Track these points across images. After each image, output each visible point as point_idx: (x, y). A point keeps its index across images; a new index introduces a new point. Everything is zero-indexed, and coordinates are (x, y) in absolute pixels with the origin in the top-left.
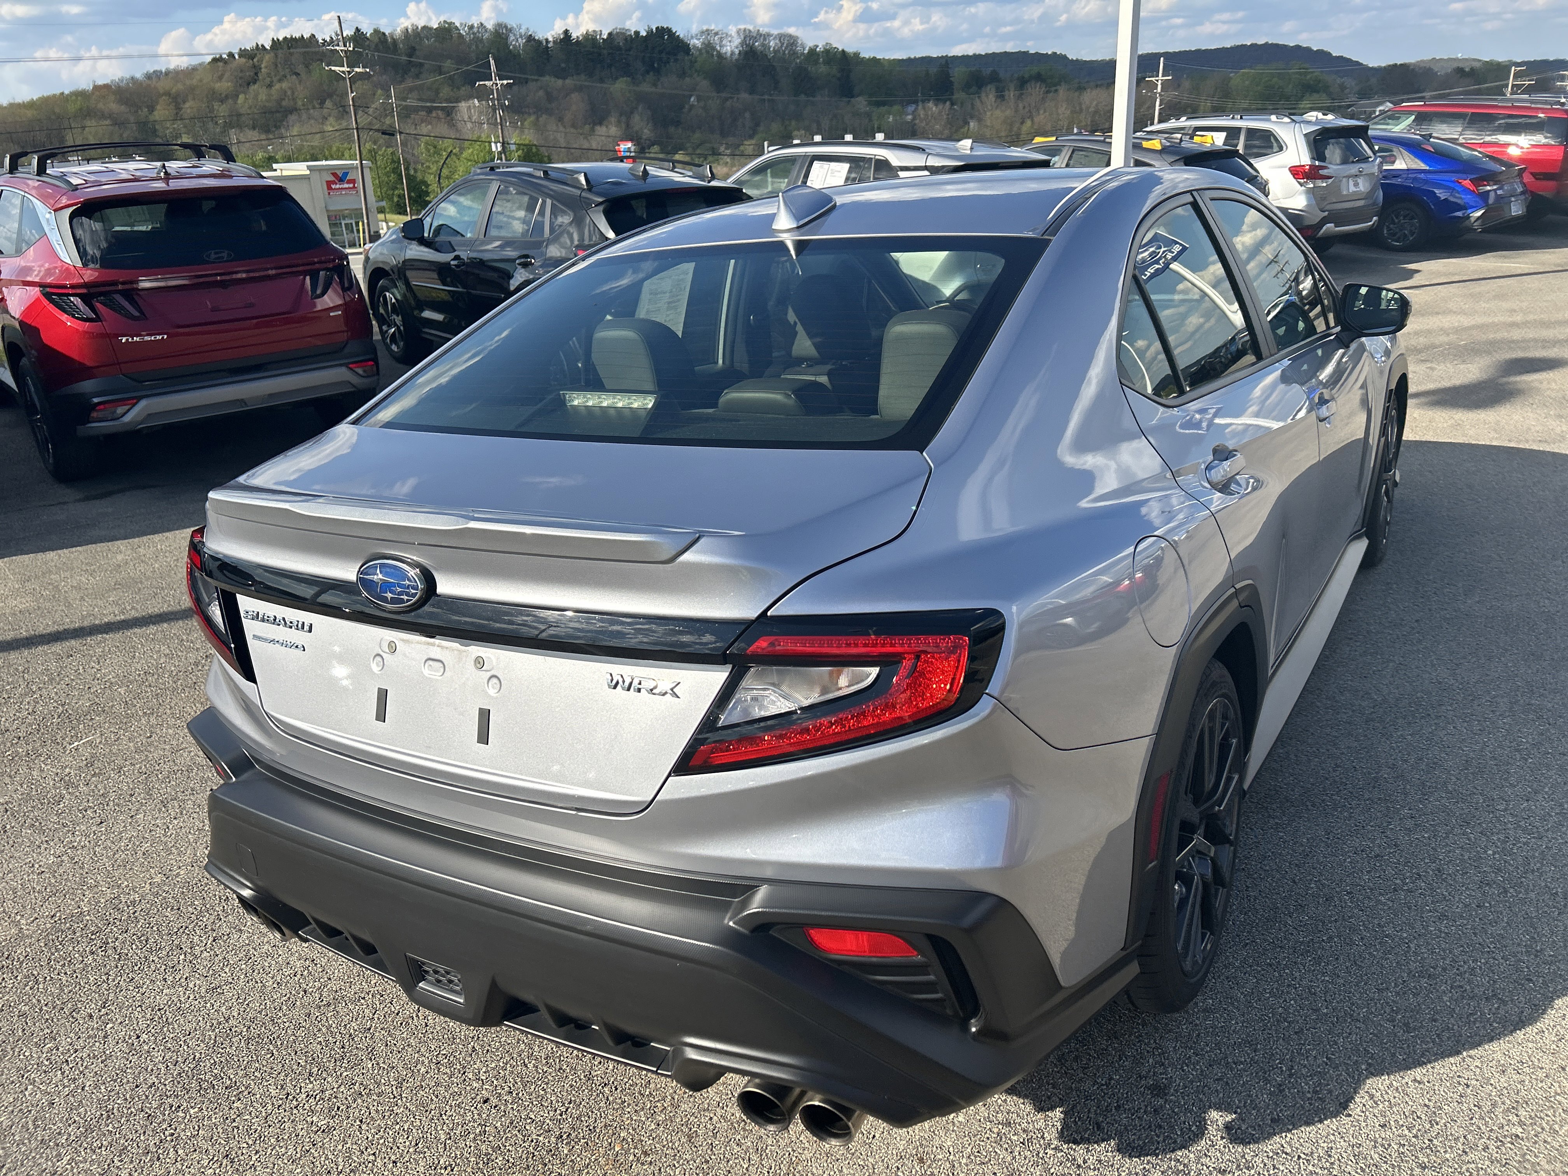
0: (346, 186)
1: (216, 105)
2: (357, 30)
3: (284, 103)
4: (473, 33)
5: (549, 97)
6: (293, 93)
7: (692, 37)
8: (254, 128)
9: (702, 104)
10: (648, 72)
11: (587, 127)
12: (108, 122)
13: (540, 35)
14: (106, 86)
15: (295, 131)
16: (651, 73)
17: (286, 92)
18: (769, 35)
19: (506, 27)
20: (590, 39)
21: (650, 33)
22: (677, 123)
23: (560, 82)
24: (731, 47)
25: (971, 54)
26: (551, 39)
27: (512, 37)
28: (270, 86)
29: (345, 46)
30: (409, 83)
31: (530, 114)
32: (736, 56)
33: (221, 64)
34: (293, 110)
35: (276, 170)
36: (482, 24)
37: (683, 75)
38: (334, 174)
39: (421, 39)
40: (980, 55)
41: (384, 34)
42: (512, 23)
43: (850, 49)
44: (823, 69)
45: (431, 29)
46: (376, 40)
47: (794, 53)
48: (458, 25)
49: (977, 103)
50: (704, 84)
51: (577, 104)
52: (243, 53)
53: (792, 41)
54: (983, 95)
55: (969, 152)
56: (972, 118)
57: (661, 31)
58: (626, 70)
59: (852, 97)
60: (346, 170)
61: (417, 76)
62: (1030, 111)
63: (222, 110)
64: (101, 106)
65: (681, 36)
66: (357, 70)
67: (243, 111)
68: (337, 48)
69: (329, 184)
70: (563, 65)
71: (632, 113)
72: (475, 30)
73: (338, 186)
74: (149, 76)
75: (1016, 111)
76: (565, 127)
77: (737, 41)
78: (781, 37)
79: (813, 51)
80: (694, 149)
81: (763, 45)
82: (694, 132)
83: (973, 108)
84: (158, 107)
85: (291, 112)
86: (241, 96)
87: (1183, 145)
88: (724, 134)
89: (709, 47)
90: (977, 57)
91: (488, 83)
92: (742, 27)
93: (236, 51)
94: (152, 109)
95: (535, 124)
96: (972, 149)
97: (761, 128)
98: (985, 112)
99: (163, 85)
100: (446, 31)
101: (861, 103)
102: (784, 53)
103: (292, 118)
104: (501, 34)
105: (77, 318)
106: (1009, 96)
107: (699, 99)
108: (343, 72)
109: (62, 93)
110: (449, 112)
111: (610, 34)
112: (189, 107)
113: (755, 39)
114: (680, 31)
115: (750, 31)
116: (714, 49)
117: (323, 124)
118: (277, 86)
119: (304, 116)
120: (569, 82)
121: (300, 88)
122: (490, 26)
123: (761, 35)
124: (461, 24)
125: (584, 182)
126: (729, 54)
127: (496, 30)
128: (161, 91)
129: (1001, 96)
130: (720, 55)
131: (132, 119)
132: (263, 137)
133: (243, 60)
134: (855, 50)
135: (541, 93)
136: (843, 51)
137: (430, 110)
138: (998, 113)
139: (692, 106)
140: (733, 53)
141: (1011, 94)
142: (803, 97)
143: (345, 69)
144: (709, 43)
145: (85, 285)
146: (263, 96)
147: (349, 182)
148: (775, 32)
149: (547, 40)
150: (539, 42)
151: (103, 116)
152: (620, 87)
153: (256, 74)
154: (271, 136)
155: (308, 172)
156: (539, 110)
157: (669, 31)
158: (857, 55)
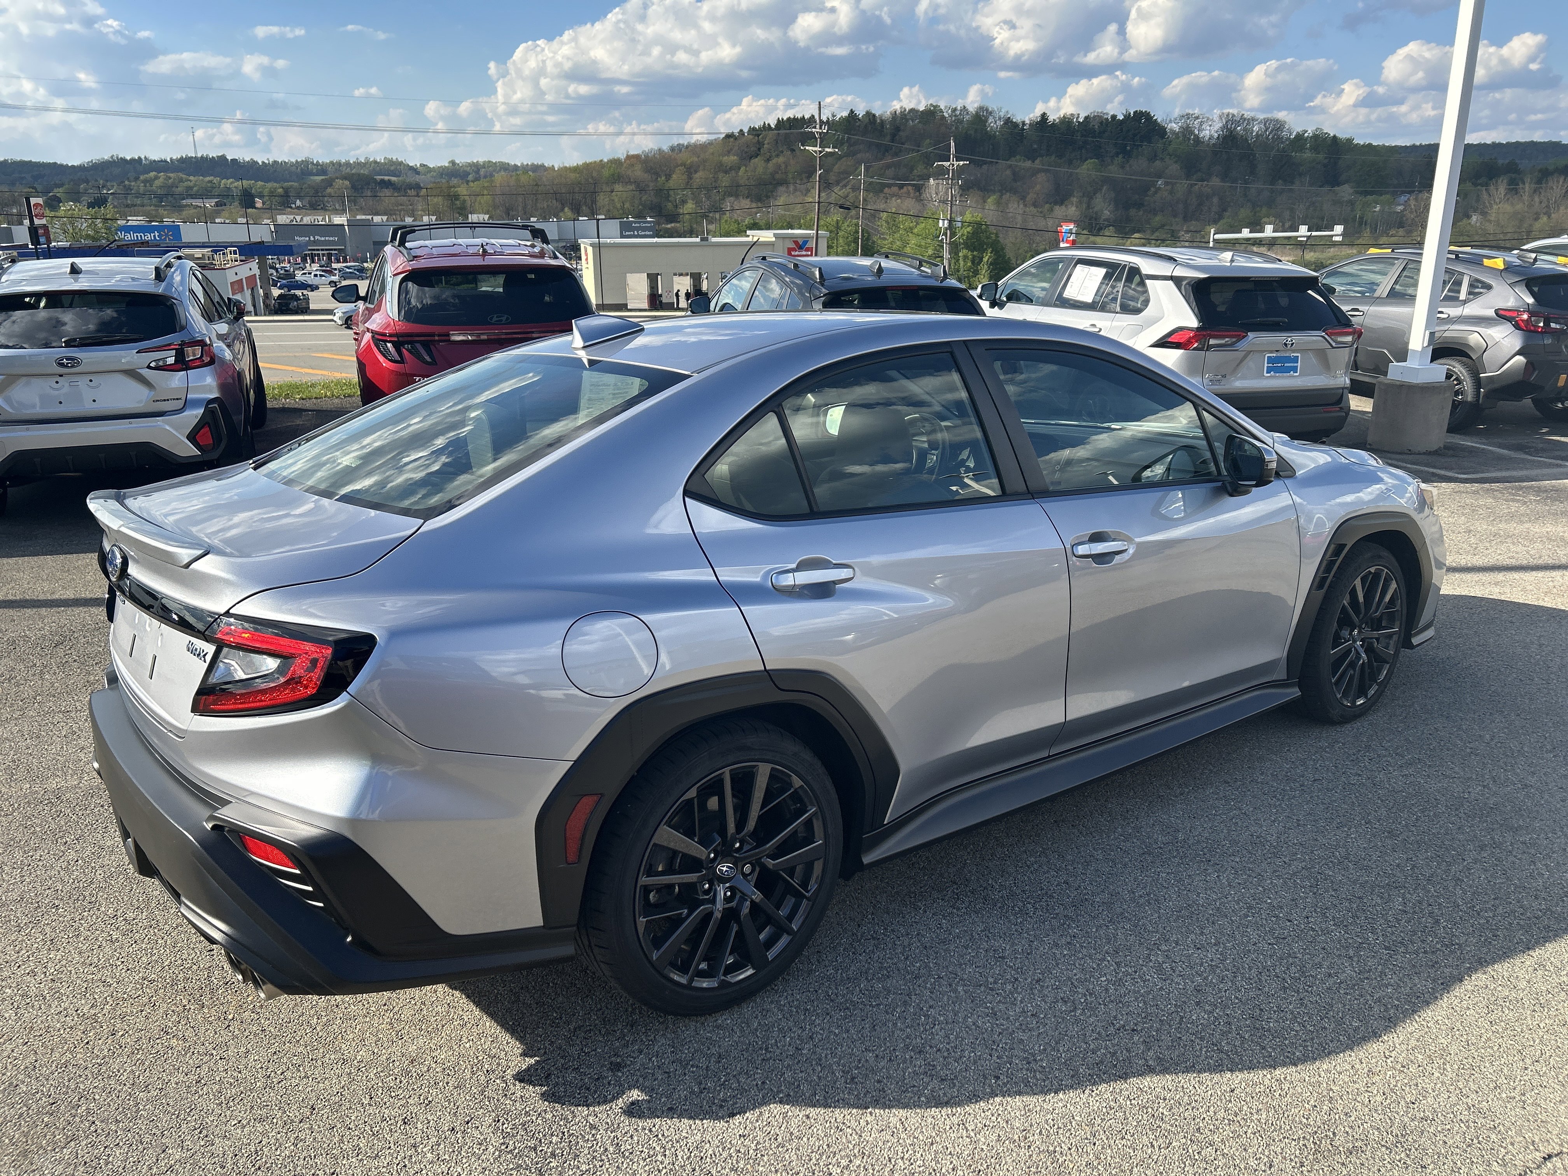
0: (804, 253)
1: (721, 175)
2: (852, 111)
3: (777, 176)
4: (955, 116)
5: (1016, 177)
6: (786, 167)
7: (1170, 121)
8: (747, 197)
9: (1169, 187)
10: (1117, 154)
11: (1047, 206)
12: (632, 187)
13: (1018, 118)
14: (637, 157)
15: (781, 201)
16: (1121, 156)
17: (780, 166)
18: (1253, 119)
19: (987, 110)
20: (1066, 122)
21: (1127, 117)
22: (1139, 205)
23: (1028, 164)
24: (1210, 131)
25: (1489, 142)
26: (1027, 122)
27: (991, 120)
28: (768, 160)
29: (821, 128)
30: (889, 160)
31: (994, 192)
32: (1213, 141)
33: (732, 140)
34: (783, 182)
35: (748, 236)
36: (965, 107)
37: (1153, 158)
38: (796, 242)
39: (907, 120)
40: (1500, 144)
41: (874, 115)
42: (992, 106)
43: (1342, 135)
44: (1308, 155)
45: (918, 111)
46: (867, 120)
47: (1279, 139)
48: (942, 107)
49: (1485, 196)
50: (1174, 168)
51: (1041, 184)
52: (752, 130)
53: (1279, 126)
54: (1492, 187)
55: (1229, 264)
56: (1475, 212)
57: (1139, 115)
58: (1098, 153)
59: (1338, 185)
60: (806, 239)
61: (896, 154)
62: (1548, 207)
63: (725, 181)
64: (629, 172)
65: (1159, 120)
66: (827, 150)
67: (741, 182)
68: (814, 130)
69: (790, 251)
70: (1035, 146)
71: (1095, 194)
72: (958, 113)
73: (797, 253)
74: (672, 149)
75: (1530, 206)
76: (1025, 206)
77: (1218, 125)
78: (1266, 121)
79: (1300, 137)
80: (1153, 232)
81: (1245, 130)
82: (1155, 215)
83: (1478, 201)
84: (674, 176)
85: (781, 184)
86: (743, 168)
87: (1538, 265)
88: (1186, 219)
89: (1187, 131)
90: (1495, 146)
91: (946, 164)
92: (1226, 111)
93: (746, 130)
94: (668, 177)
95: (998, 203)
96: (1232, 261)
97: (1227, 214)
98: (1491, 207)
99: (684, 156)
100: (931, 114)
101: (1346, 191)
102: (1267, 138)
103: (782, 189)
104: (981, 117)
105: (389, 360)
106: (1523, 188)
107: (1166, 184)
108: (815, 152)
109: (601, 161)
110: (919, 189)
111: (1086, 118)
112: (699, 177)
113: (1238, 123)
114: (1159, 116)
115: (1233, 115)
116: (1192, 133)
117: (806, 195)
118: (774, 161)
119: (791, 188)
120: (1038, 164)
121: (792, 162)
122: (972, 108)
123: (1245, 119)
124: (946, 107)
125: (818, 276)
126: (1207, 138)
127: (977, 113)
128: (680, 162)
129: (1514, 188)
130: (1197, 137)
131: (652, 184)
132: (754, 205)
133: (751, 137)
134: (1348, 136)
135: (1008, 172)
136: (1335, 136)
137: (901, 187)
138: (1508, 208)
139: (1159, 189)
140: (1211, 137)
141: (1527, 187)
142: (1280, 186)
143: (818, 149)
144: (1188, 127)
145: (396, 335)
146: (760, 170)
147: (807, 250)
148: (1261, 116)
149: (1024, 123)
150: (1016, 125)
151: (629, 182)
152: (1087, 169)
153: (759, 149)
154: (760, 205)
155: (774, 239)
156: (1005, 188)
157: (1147, 115)
158: (1350, 141)
